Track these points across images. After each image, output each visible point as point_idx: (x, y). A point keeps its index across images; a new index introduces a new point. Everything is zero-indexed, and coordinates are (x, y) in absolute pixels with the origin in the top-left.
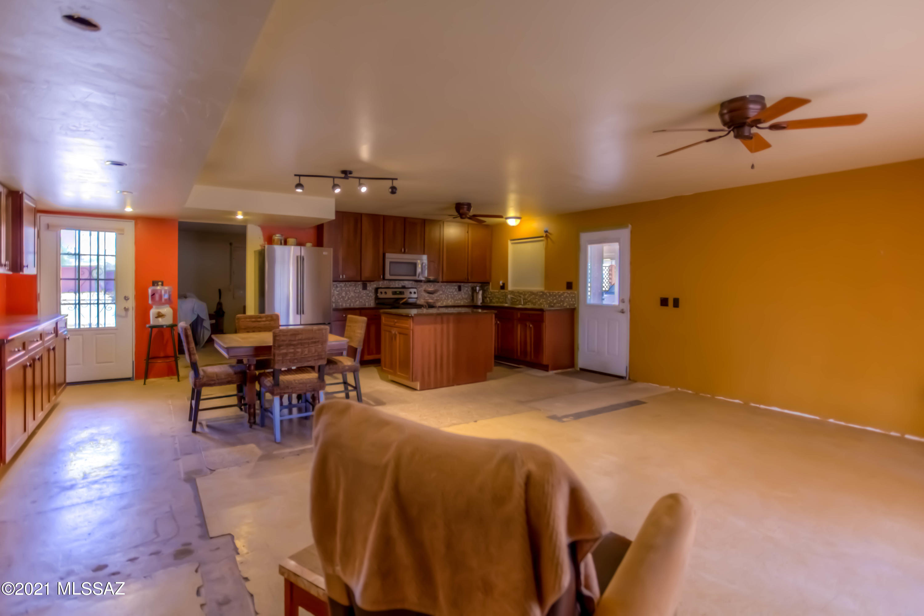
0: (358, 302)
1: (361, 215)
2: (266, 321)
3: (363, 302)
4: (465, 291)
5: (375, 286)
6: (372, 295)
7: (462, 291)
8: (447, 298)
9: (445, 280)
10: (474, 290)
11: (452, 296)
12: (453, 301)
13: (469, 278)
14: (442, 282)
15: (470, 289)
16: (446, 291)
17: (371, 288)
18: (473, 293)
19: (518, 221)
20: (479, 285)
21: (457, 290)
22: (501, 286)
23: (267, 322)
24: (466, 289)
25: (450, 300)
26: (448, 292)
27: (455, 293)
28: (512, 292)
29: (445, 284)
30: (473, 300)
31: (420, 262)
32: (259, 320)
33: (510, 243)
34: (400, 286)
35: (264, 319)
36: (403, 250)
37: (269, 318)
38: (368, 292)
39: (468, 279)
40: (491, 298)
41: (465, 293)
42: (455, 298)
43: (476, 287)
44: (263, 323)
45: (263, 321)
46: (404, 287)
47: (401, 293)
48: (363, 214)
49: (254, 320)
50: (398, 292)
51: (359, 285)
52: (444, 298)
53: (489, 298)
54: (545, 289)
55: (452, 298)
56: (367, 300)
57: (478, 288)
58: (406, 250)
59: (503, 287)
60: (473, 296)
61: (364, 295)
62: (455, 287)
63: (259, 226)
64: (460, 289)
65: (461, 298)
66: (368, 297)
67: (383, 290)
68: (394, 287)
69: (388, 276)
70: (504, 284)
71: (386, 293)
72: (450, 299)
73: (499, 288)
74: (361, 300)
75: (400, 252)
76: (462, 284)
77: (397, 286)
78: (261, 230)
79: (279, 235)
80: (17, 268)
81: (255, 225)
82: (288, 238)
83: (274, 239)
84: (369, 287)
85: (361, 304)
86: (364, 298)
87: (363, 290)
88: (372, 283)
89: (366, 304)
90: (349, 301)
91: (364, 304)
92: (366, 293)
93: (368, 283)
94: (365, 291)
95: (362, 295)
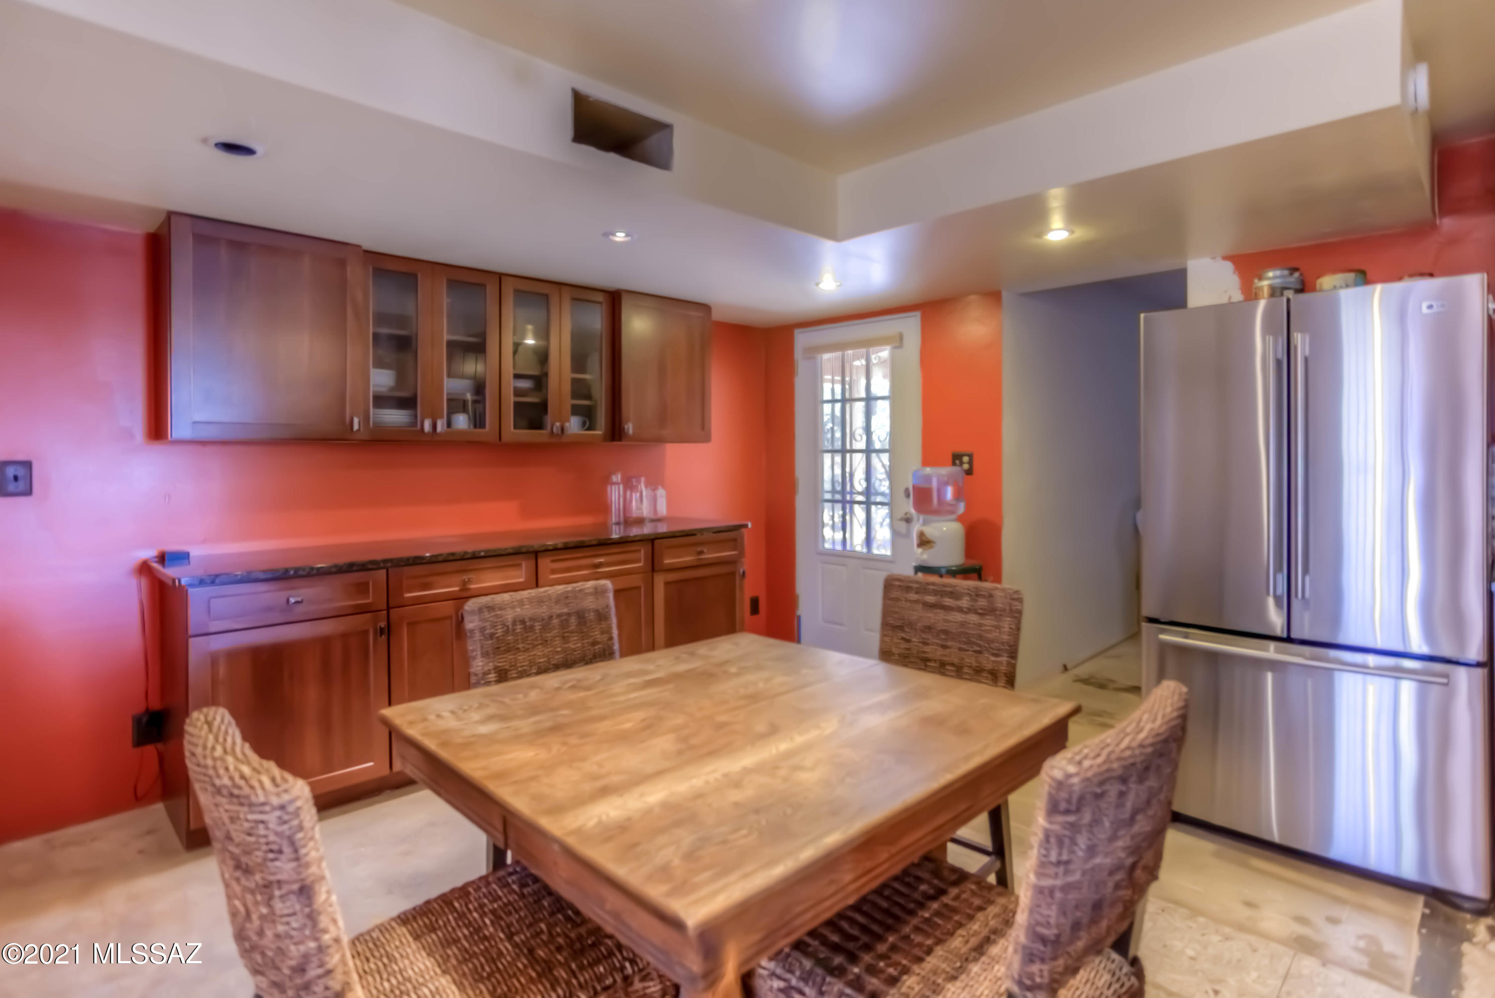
2: (970, 610)
23: (973, 618)
32: (948, 601)
35: (965, 603)
37: (982, 602)
44: (959, 617)
45: (960, 610)
49: (930, 599)
78: (1237, 272)
79: (1278, 273)
80: (615, 432)
81: (1213, 258)
82: (1319, 277)
83: (1257, 288)
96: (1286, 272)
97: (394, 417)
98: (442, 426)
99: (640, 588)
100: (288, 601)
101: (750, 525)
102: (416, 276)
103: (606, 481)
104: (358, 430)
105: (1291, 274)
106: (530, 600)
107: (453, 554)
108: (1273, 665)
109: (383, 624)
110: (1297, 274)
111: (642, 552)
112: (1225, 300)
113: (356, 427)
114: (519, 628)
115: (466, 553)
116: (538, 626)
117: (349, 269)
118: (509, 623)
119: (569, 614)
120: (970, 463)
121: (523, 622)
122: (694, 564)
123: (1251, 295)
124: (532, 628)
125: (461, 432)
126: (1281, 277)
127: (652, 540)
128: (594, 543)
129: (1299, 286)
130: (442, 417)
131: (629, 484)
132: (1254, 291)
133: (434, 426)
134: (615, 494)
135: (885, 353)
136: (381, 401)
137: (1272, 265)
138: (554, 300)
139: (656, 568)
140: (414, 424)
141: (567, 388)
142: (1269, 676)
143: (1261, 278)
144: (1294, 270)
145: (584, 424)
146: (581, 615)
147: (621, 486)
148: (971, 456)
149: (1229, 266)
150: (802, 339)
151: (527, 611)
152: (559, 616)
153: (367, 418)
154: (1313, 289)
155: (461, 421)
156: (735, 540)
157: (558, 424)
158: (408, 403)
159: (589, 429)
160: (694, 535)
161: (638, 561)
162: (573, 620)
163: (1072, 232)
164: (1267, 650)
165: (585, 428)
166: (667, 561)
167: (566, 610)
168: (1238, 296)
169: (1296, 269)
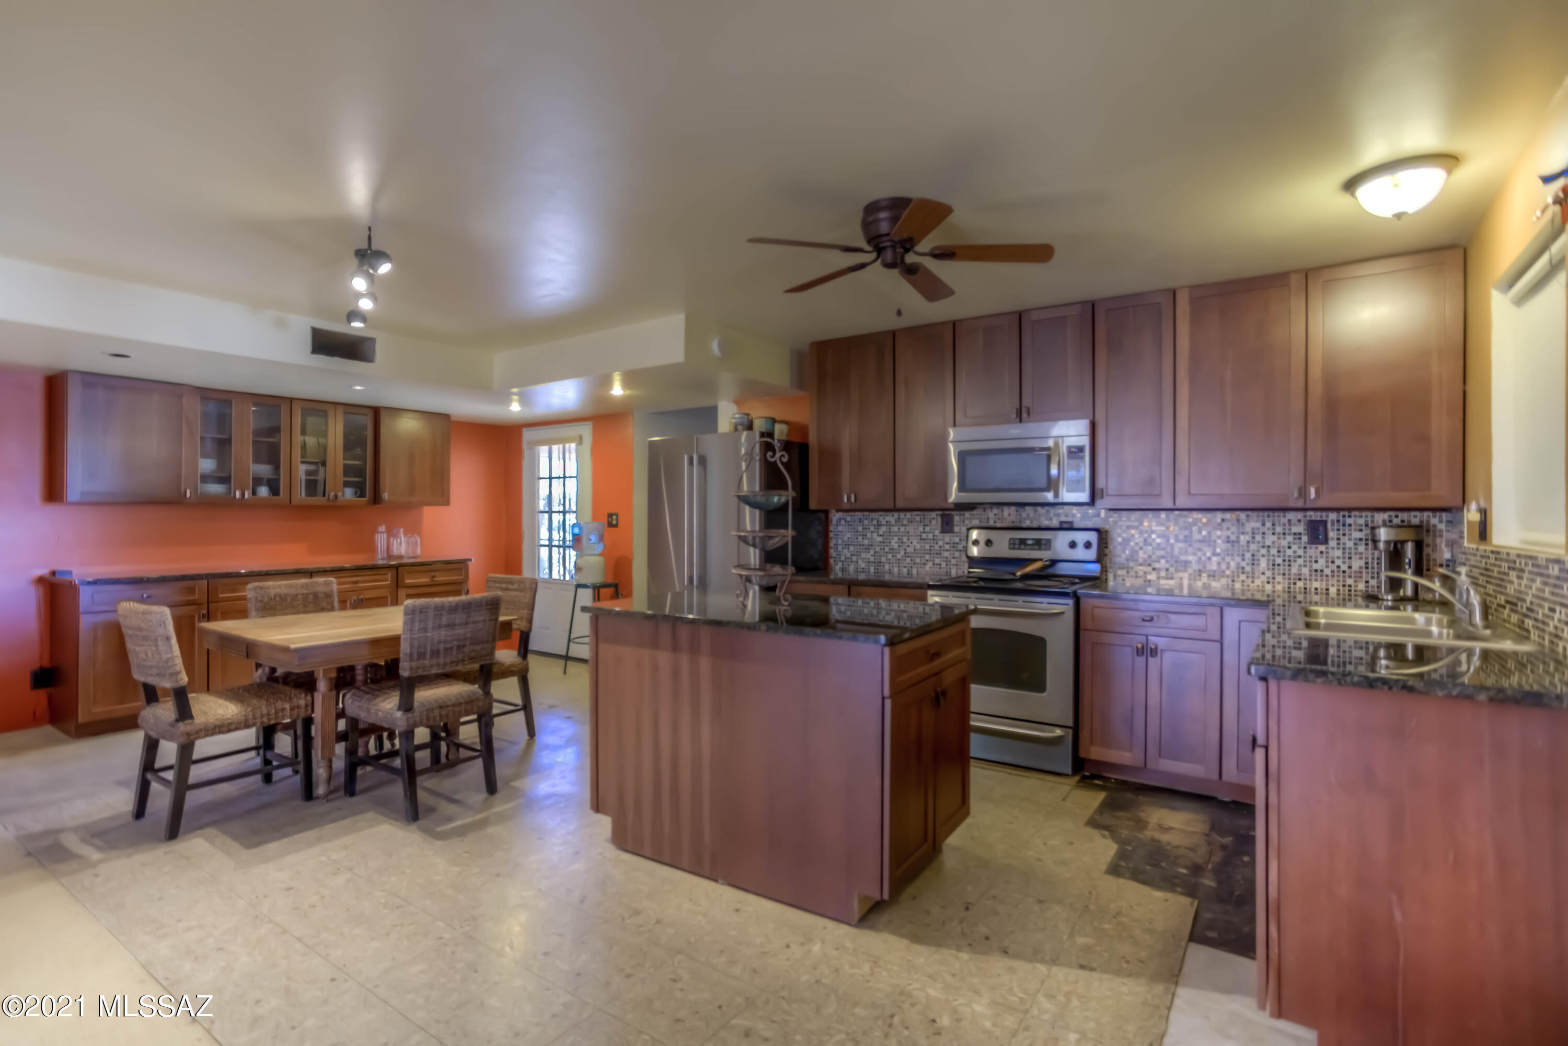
0: (929, 566)
3: (943, 565)
4: (1348, 544)
7: (1333, 543)
8: (1249, 569)
11: (1279, 561)
16: (1243, 542)
17: (964, 529)
21: (1305, 538)
22: (1480, 526)
24: (1358, 535)
25: (1263, 578)
26: (1253, 546)
27: (1296, 550)
34: (1053, 523)
36: (1015, 412)
38: (957, 540)
41: (1352, 555)
42: (1295, 570)
46: (1062, 527)
47: (1038, 544)
50: (1029, 542)
51: (933, 519)
55: (1274, 567)
56: (953, 561)
59: (1484, 530)
61: (947, 547)
62: (1291, 525)
64: (1319, 536)
65: (1327, 571)
66: (956, 554)
68: (1030, 525)
70: (1484, 515)
71: (989, 542)
72: (1268, 573)
73: (1478, 532)
74: (937, 561)
76: (1333, 516)
77: (1042, 522)
79: (739, 416)
80: (376, 499)
81: (729, 402)
84: (957, 525)
85: (938, 570)
86: (946, 554)
87: (942, 535)
88: (964, 515)
89: (950, 572)
90: (908, 560)
91: (945, 570)
92: (950, 540)
93: (957, 515)
94: (947, 537)
95: (940, 547)
96: (743, 415)
97: (215, 489)
98: (249, 495)
99: (386, 597)
100: (143, 596)
101: (473, 560)
102: (231, 402)
103: (375, 531)
104: (190, 497)
105: (745, 417)
106: (285, 586)
107: (253, 572)
109: (205, 612)
111: (389, 575)
113: (188, 495)
114: (278, 598)
115: (262, 571)
116: (289, 599)
117: (184, 400)
118: (272, 596)
119: (308, 594)
120: (617, 519)
121: (280, 596)
122: (429, 584)
124: (285, 599)
125: (263, 499)
126: (740, 418)
127: (397, 567)
128: (352, 568)
130: (248, 489)
131: (390, 534)
133: (243, 495)
134: (381, 540)
135: (573, 446)
136: (205, 478)
138: (331, 413)
139: (399, 585)
140: (229, 493)
141: (340, 470)
144: (746, 414)
145: (356, 493)
146: (315, 595)
147: (385, 534)
148: (617, 515)
149: (735, 406)
150: (528, 435)
151: (283, 591)
152: (302, 594)
153: (196, 489)
155: (263, 491)
156: (461, 569)
157: (333, 493)
158: (225, 480)
159: (360, 496)
160: (431, 565)
161: (387, 580)
162: (311, 597)
163: (624, 391)
165: (358, 495)
166: (407, 581)
167: (306, 592)
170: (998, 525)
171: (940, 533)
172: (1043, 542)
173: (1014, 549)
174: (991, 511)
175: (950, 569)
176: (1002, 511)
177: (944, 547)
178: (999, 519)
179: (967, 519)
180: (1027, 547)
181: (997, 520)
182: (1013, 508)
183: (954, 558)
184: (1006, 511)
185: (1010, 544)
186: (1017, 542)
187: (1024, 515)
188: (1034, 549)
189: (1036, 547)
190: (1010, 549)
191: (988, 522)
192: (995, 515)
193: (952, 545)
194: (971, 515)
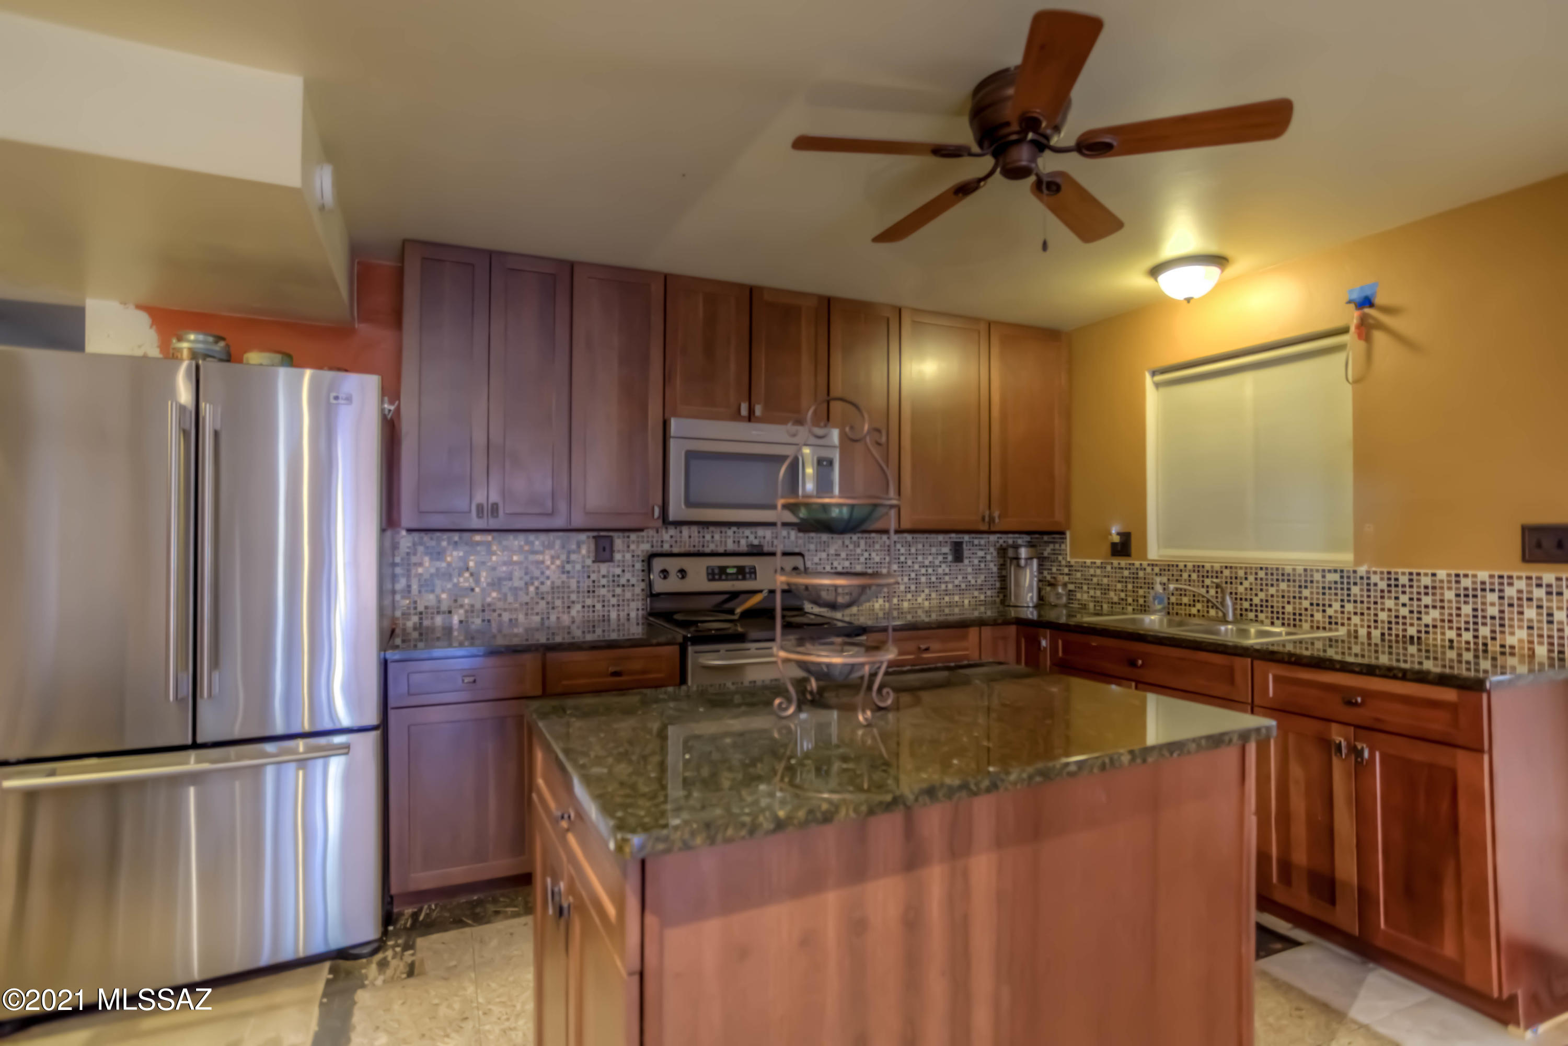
0: (577, 608)
1: (571, 266)
3: (599, 606)
4: (976, 562)
5: (646, 547)
6: (633, 581)
7: (966, 561)
8: (913, 588)
9: (905, 525)
10: (1007, 558)
11: (933, 579)
12: (934, 595)
13: (996, 514)
14: (897, 532)
15: (992, 555)
16: (909, 563)
17: (628, 556)
18: (1002, 567)
19: (1212, 273)
20: (1027, 538)
21: (950, 558)
22: (1114, 545)
24: (981, 554)
25: (923, 596)
26: (916, 567)
27: (944, 568)
28: (1169, 568)
29: (909, 537)
30: (1004, 590)
31: (813, 453)
33: (1149, 381)
34: (743, 547)
36: (744, 411)
38: (618, 571)
39: (992, 519)
40: (1071, 587)
41: (977, 571)
42: (943, 587)
43: (1016, 547)
46: (757, 552)
47: (743, 573)
48: (582, 264)
50: (730, 571)
51: (583, 542)
52: (902, 588)
53: (1065, 585)
54: (1358, 561)
55: (930, 584)
56: (614, 601)
57: (1023, 552)
58: (758, 410)
59: (1122, 548)
60: (1003, 579)
61: (604, 581)
62: (942, 546)
63: (139, 307)
64: (958, 556)
65: (963, 586)
66: (618, 591)
67: (673, 565)
68: (721, 550)
69: (677, 509)
70: (1126, 538)
71: (683, 573)
72: (927, 591)
73: (1106, 549)
74: (589, 602)
75: (736, 416)
76: (966, 538)
77: (731, 547)
78: (154, 327)
79: (201, 337)
81: (124, 303)
82: (245, 352)
83: (174, 349)
84: (619, 551)
85: (591, 614)
86: (603, 591)
87: (596, 565)
88: (628, 537)
89: (609, 616)
90: (543, 604)
91: (601, 614)
92: (608, 572)
93: (619, 537)
94: (604, 568)
95: (594, 582)
96: (211, 339)
105: (216, 342)
108: (194, 778)
110: (222, 344)
112: (139, 353)
123: (171, 356)
126: (204, 342)
129: (224, 357)
132: (171, 351)
137: (197, 328)
142: (192, 791)
143: (180, 339)
144: (219, 338)
149: (143, 319)
154: (240, 361)
164: (187, 763)
168: (154, 352)
169: (223, 339)
170: (676, 550)
171: (594, 562)
172: (747, 570)
173: (713, 579)
174: (667, 532)
175: (609, 611)
176: (681, 532)
177: (599, 581)
178: (676, 542)
179: (633, 542)
180: (730, 577)
181: (674, 544)
182: (695, 529)
183: (614, 596)
184: (685, 531)
185: (708, 574)
186: (716, 571)
187: (708, 537)
188: (737, 579)
189: (740, 577)
190: (710, 580)
191: (662, 546)
192: (671, 537)
193: (611, 579)
194: (638, 537)
